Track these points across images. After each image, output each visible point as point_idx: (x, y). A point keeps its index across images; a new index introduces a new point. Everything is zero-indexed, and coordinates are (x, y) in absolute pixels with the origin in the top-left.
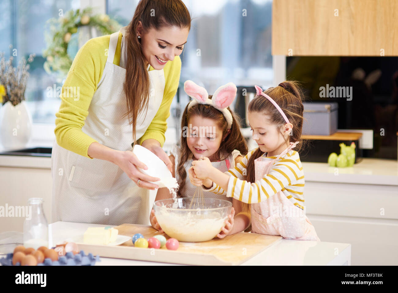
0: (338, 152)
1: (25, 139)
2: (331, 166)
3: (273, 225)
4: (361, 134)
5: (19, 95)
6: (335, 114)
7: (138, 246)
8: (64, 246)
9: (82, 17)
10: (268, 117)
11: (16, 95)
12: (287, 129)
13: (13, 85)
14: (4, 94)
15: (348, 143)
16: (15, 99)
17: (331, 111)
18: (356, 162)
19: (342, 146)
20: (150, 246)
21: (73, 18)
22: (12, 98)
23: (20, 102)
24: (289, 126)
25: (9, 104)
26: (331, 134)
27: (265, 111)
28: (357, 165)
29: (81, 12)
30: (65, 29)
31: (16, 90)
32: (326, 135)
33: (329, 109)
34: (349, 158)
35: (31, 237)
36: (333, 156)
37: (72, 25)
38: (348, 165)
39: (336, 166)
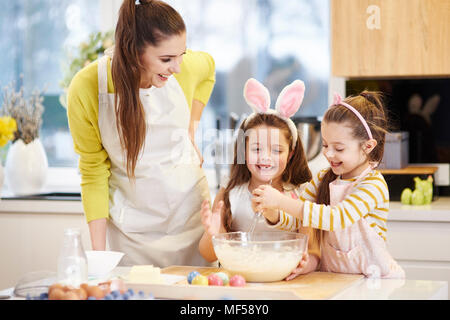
0: (413, 188)
1: (39, 183)
2: (405, 204)
3: (354, 260)
4: (437, 168)
5: (32, 131)
6: (406, 144)
7: (196, 283)
8: (109, 284)
9: (104, 41)
10: (350, 130)
11: (29, 132)
12: (369, 147)
13: (24, 121)
14: (15, 130)
15: (423, 177)
16: (28, 136)
17: (403, 141)
18: (433, 200)
19: (417, 180)
20: (210, 284)
21: (93, 43)
22: (23, 136)
23: (33, 139)
24: (373, 142)
25: (20, 142)
26: (403, 168)
27: (347, 123)
28: (435, 203)
29: (103, 35)
30: (85, 57)
31: (29, 126)
32: (396, 169)
33: (399, 138)
34: (426, 194)
35: (66, 276)
36: (407, 193)
37: (92, 50)
38: (424, 202)
39: (411, 203)
